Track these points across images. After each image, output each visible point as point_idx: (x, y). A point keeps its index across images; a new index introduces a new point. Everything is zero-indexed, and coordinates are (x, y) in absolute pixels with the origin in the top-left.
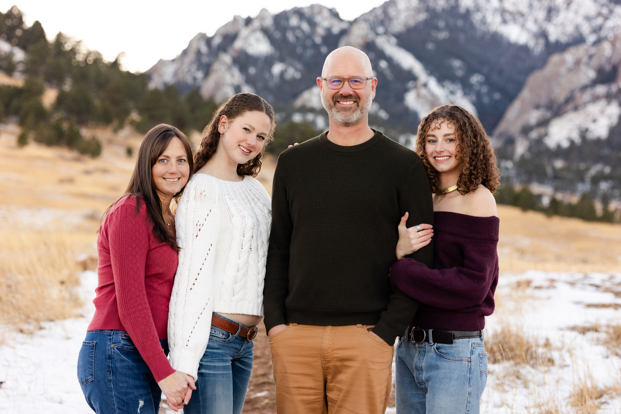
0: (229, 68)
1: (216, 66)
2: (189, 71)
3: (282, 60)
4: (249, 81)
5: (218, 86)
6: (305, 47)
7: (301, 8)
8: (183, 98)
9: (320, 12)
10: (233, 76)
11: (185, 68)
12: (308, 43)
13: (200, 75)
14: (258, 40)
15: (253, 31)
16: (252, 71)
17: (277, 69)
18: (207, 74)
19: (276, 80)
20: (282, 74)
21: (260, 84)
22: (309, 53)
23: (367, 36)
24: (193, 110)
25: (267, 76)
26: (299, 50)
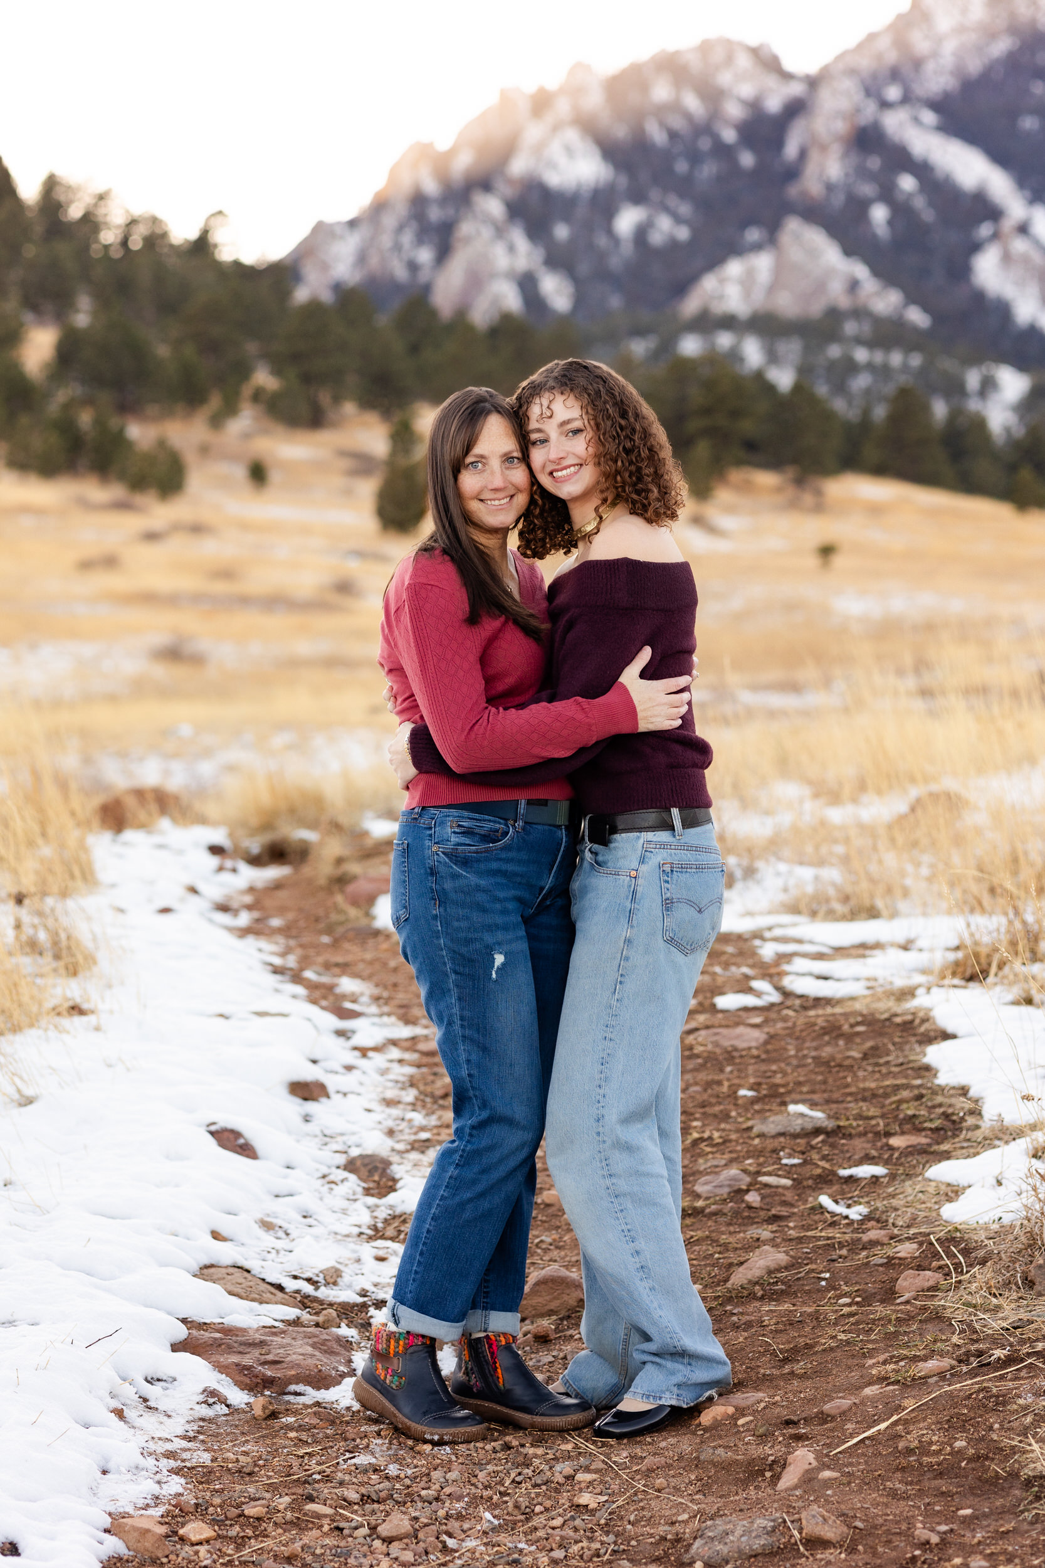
0: (500, 232)
1: (466, 228)
2: (397, 247)
3: (637, 197)
4: (556, 260)
5: (476, 281)
6: (695, 158)
7: (677, 53)
8: (383, 320)
9: (729, 59)
10: (511, 249)
11: (386, 240)
12: (705, 144)
13: (425, 255)
14: (569, 151)
15: (556, 128)
16: (561, 232)
17: (627, 220)
18: (444, 252)
19: (627, 249)
20: (641, 233)
21: (584, 268)
22: (708, 170)
23: (858, 110)
24: (414, 349)
25: (602, 241)
26: (681, 167)
